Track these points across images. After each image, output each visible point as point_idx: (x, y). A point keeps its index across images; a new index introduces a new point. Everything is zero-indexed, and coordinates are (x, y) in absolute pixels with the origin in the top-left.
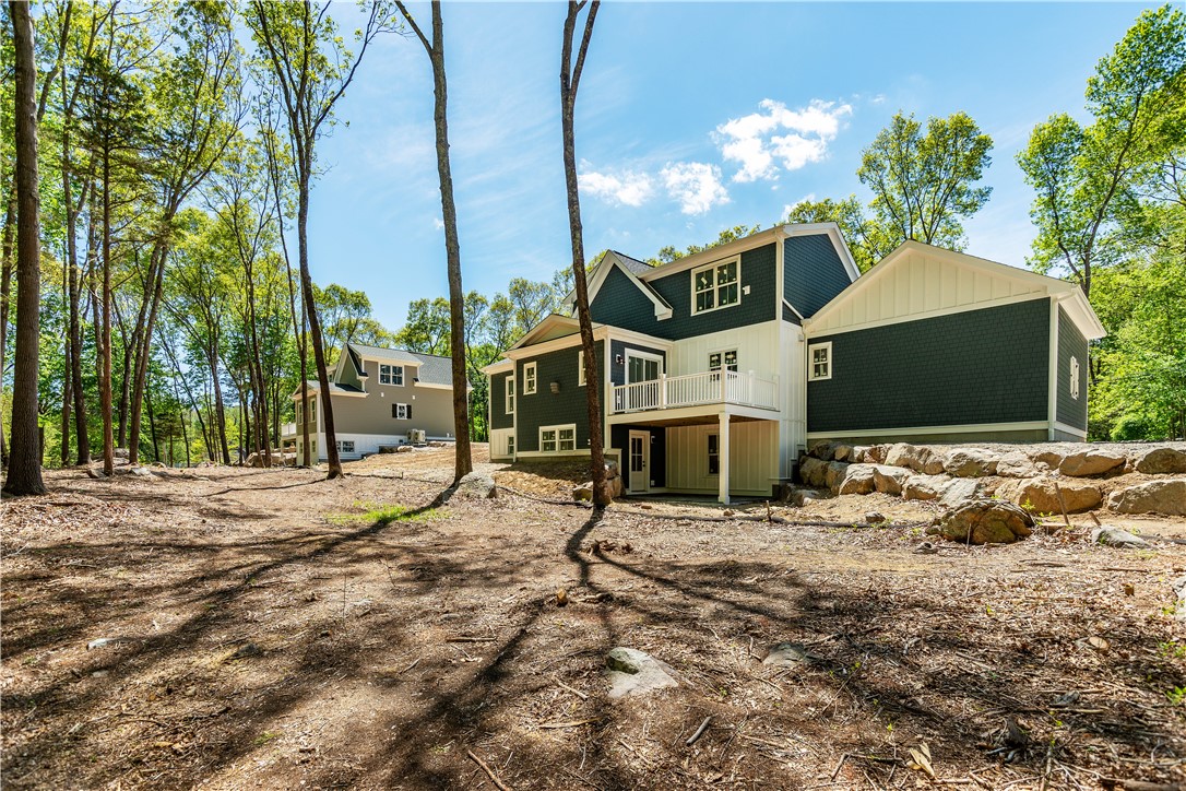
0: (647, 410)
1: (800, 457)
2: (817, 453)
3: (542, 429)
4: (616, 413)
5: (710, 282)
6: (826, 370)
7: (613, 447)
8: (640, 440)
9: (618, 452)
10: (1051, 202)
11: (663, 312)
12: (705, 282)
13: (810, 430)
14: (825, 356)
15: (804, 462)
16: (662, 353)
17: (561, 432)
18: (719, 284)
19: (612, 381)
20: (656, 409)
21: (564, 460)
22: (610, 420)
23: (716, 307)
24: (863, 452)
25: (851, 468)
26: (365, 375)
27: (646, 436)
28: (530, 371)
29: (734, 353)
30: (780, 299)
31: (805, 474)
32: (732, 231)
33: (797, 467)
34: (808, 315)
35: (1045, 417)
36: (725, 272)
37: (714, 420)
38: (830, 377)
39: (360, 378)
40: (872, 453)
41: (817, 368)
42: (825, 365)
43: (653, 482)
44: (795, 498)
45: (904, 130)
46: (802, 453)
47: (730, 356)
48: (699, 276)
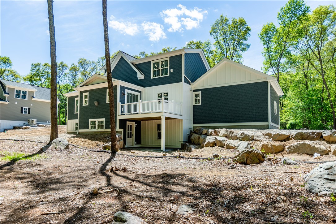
0: (134, 114)
1: (190, 133)
2: (196, 132)
3: (90, 120)
4: (121, 115)
5: (158, 67)
6: (199, 102)
7: (120, 128)
8: (131, 126)
9: (122, 130)
10: (268, 50)
11: (140, 76)
12: (156, 66)
13: (194, 123)
14: (199, 96)
15: (192, 135)
16: (140, 92)
17: (99, 122)
18: (162, 67)
19: (120, 102)
20: (137, 114)
21: (100, 133)
22: (119, 117)
23: (160, 76)
24: (212, 132)
25: (208, 137)
26: (8, 94)
27: (133, 124)
28: (86, 96)
29: (167, 93)
30: (183, 75)
31: (192, 139)
32: (166, 48)
33: (189, 137)
34: (193, 81)
35: (267, 121)
36: (164, 63)
37: (159, 118)
38: (200, 104)
39: (5, 95)
40: (215, 132)
41: (196, 100)
42: (199, 100)
43: (136, 142)
44: (189, 149)
45: (224, 21)
46: (191, 131)
47: (166, 95)
48: (154, 64)
